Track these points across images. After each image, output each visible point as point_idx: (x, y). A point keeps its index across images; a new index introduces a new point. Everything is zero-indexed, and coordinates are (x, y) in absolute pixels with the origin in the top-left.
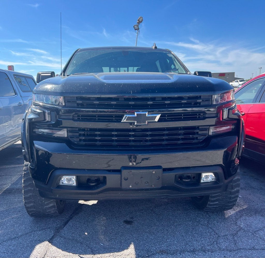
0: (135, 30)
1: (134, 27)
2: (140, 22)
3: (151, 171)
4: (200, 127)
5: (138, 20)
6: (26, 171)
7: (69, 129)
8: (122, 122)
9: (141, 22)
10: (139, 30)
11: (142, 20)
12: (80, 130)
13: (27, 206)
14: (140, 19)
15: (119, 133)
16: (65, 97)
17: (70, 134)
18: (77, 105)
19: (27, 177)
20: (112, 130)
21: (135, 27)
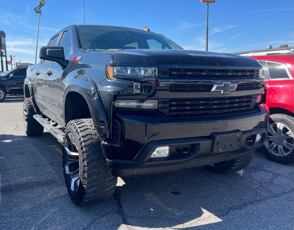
0: (37, 12)
1: (35, 9)
2: (41, 5)
3: (235, 134)
4: (253, 96)
5: (40, 3)
6: (87, 151)
7: (160, 100)
8: (212, 91)
9: (43, 5)
10: (41, 13)
11: (44, 3)
12: (171, 100)
13: (88, 192)
14: (42, 2)
15: (206, 102)
16: (159, 68)
17: (160, 105)
18: (169, 77)
19: (91, 158)
20: (199, 99)
21: (37, 9)
